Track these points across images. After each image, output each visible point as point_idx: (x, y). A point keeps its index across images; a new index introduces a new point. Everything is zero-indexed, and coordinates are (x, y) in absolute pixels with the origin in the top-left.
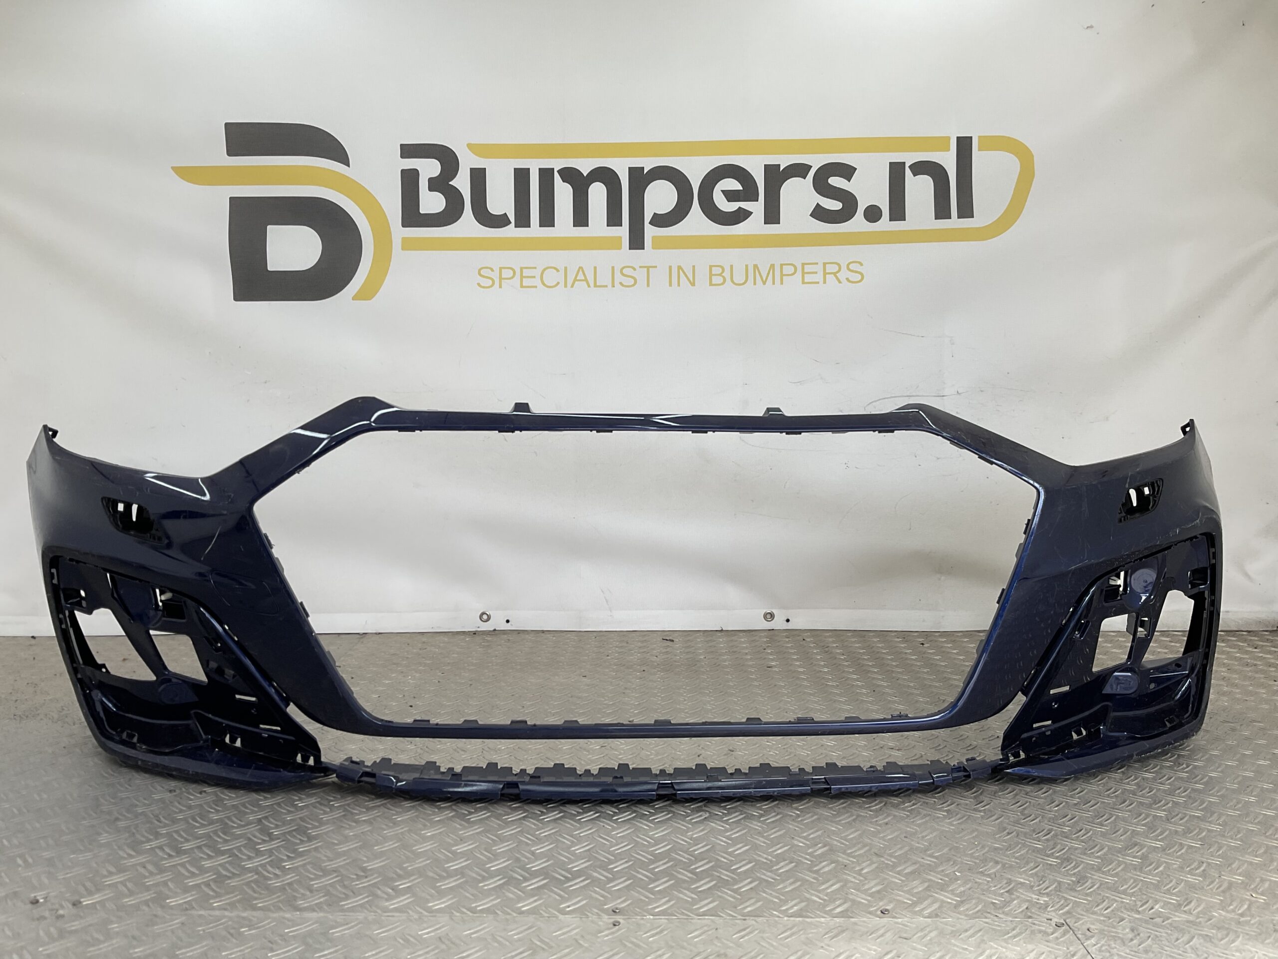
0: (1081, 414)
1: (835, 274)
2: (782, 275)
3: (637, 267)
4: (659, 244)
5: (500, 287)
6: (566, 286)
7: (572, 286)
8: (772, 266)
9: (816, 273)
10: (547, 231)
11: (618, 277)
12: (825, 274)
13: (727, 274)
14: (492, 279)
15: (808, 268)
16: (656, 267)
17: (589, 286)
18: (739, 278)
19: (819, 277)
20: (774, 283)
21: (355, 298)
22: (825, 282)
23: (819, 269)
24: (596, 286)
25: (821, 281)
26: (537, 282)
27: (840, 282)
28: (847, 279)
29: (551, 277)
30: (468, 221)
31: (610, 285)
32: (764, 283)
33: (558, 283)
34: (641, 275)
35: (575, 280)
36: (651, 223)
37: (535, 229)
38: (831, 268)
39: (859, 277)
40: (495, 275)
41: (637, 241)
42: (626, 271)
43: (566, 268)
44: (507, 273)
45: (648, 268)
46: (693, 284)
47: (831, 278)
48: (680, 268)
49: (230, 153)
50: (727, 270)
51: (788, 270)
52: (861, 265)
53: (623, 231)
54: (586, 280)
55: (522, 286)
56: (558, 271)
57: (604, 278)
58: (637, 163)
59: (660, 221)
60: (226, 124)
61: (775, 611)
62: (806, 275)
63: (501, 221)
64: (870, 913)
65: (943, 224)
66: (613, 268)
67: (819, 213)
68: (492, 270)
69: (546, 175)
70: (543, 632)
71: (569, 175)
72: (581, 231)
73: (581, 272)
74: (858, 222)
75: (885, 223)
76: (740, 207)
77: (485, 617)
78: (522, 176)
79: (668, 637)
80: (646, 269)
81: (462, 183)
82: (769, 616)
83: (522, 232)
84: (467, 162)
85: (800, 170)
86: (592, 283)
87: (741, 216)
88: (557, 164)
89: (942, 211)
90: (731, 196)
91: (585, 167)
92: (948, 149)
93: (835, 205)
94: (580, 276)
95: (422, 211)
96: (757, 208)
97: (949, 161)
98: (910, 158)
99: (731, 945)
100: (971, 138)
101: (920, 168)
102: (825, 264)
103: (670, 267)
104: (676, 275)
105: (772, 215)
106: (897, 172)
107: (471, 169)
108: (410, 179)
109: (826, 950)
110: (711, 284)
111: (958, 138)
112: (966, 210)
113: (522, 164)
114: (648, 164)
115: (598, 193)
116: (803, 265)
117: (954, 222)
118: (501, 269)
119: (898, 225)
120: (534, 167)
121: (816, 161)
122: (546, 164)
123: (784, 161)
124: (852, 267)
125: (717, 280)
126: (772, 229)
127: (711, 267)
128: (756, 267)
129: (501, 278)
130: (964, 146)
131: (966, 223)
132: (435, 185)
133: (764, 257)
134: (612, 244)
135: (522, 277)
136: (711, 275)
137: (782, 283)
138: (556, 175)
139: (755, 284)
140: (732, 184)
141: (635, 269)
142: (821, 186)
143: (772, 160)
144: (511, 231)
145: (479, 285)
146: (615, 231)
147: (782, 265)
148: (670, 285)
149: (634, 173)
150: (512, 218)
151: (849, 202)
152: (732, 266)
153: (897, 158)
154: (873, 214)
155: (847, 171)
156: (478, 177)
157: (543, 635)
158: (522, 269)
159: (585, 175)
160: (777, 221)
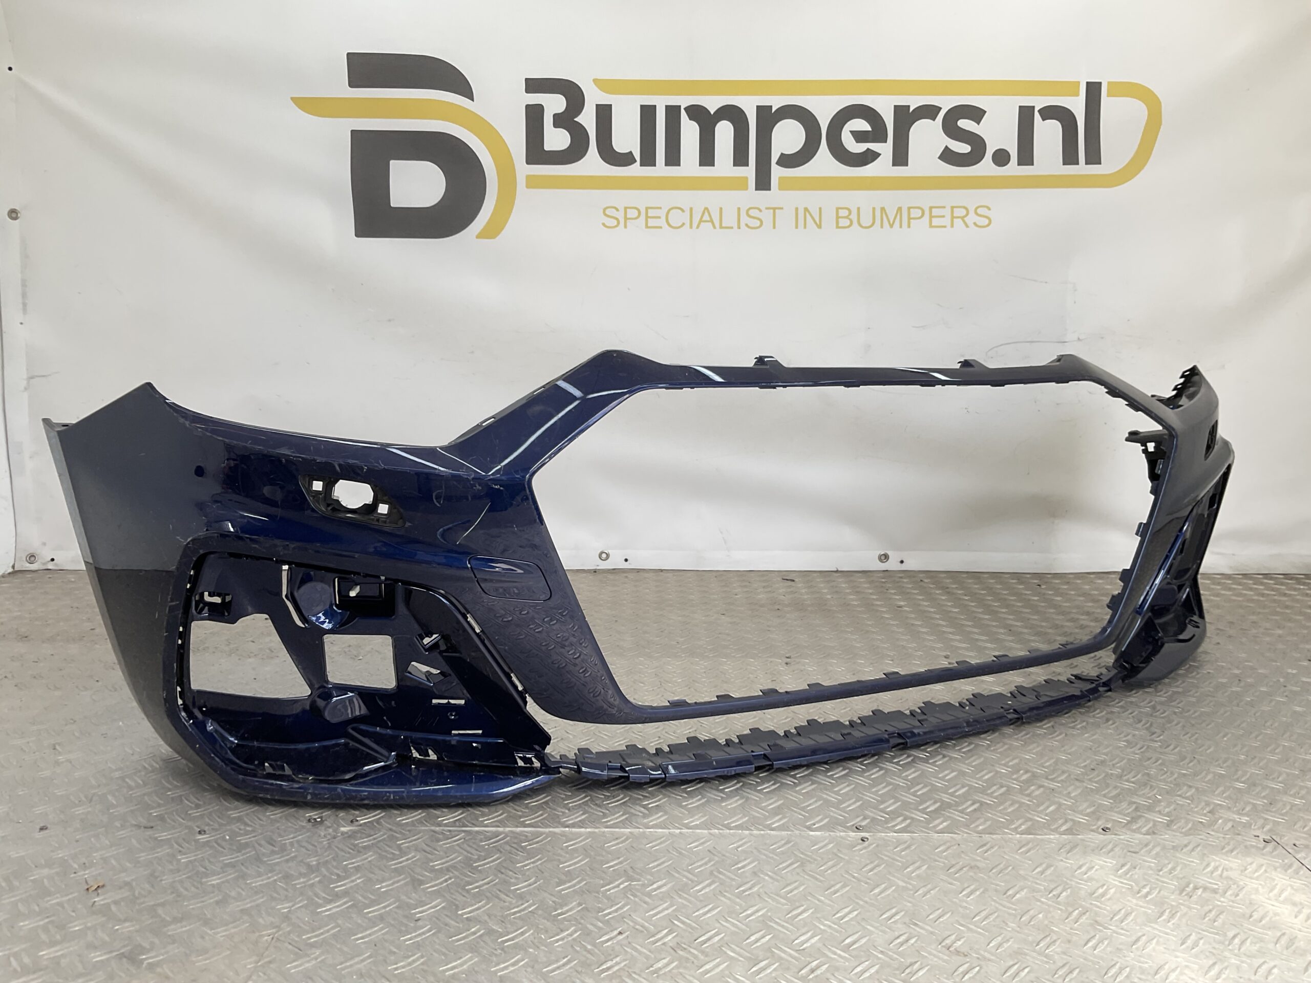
1: (962, 218)
2: (909, 219)
3: (763, 209)
4: (786, 184)
5: (625, 227)
6: (691, 227)
7: (698, 227)
8: (900, 209)
9: (943, 216)
10: (673, 171)
11: (744, 219)
12: (953, 217)
13: (854, 217)
14: (617, 219)
15: (935, 212)
16: (782, 208)
17: (715, 227)
18: (866, 220)
19: (946, 221)
20: (901, 227)
21: (478, 237)
22: (952, 226)
23: (947, 212)
24: (721, 227)
25: (949, 224)
26: (662, 222)
27: (967, 226)
28: (975, 224)
29: (676, 218)
30: (592, 158)
31: (736, 226)
32: (891, 226)
33: (684, 224)
34: (767, 216)
35: (701, 221)
36: (778, 163)
37: (660, 168)
38: (960, 212)
39: (986, 222)
40: (620, 215)
41: (763, 182)
42: (752, 213)
43: (691, 209)
44: (632, 213)
45: (774, 209)
46: (819, 227)
47: (958, 222)
48: (806, 210)
49: (352, 84)
50: (854, 212)
51: (916, 213)
52: (989, 209)
53: (749, 172)
54: (712, 221)
55: (647, 227)
56: (683, 211)
57: (730, 219)
58: (765, 101)
59: (787, 161)
60: (348, 54)
61: (889, 553)
62: (933, 219)
63: (626, 160)
64: (1093, 831)
65: (1071, 169)
66: (739, 209)
67: (948, 156)
68: (617, 210)
69: (673, 112)
70: (662, 571)
71: (696, 112)
72: (707, 171)
73: (706, 214)
74: (986, 166)
75: (1013, 168)
76: (868, 149)
77: (604, 556)
78: (648, 113)
79: (788, 577)
80: (772, 211)
81: (587, 119)
82: (884, 558)
83: (648, 171)
84: (593, 97)
85: (929, 112)
86: (717, 224)
87: (869, 157)
88: (684, 101)
89: (1070, 157)
90: (860, 136)
91: (713, 104)
92: (1077, 94)
93: (963, 148)
94: (706, 217)
95: (546, 148)
96: (885, 149)
97: (1077, 106)
98: (1039, 103)
100: (1100, 83)
101: (1049, 113)
102: (952, 208)
103: (797, 209)
104: (803, 217)
105: (900, 157)
106: (1026, 114)
107: (597, 105)
108: (534, 114)
110: (838, 227)
111: (1087, 83)
112: (1094, 157)
113: (648, 100)
114: (776, 102)
115: (724, 132)
116: (931, 208)
117: (1082, 168)
118: (626, 208)
119: (1026, 170)
120: (661, 103)
121: (946, 103)
122: (673, 101)
123: (914, 102)
124: (980, 211)
125: (844, 222)
126: (900, 171)
127: (838, 209)
128: (883, 209)
129: (626, 219)
130: (1093, 90)
131: (1093, 169)
132: (560, 121)
133: (891, 199)
134: (738, 184)
135: (647, 217)
136: (838, 217)
137: (909, 226)
138: (683, 112)
139: (882, 227)
140: (861, 125)
141: (760, 211)
142: (951, 129)
143: (902, 101)
144: (636, 170)
146: (741, 171)
147: (909, 208)
149: (763, 111)
150: (637, 156)
151: (978, 144)
152: (859, 209)
153: (1027, 101)
154: (1001, 158)
155: (977, 114)
156: (604, 113)
158: (647, 209)
159: (712, 113)
160: (906, 164)
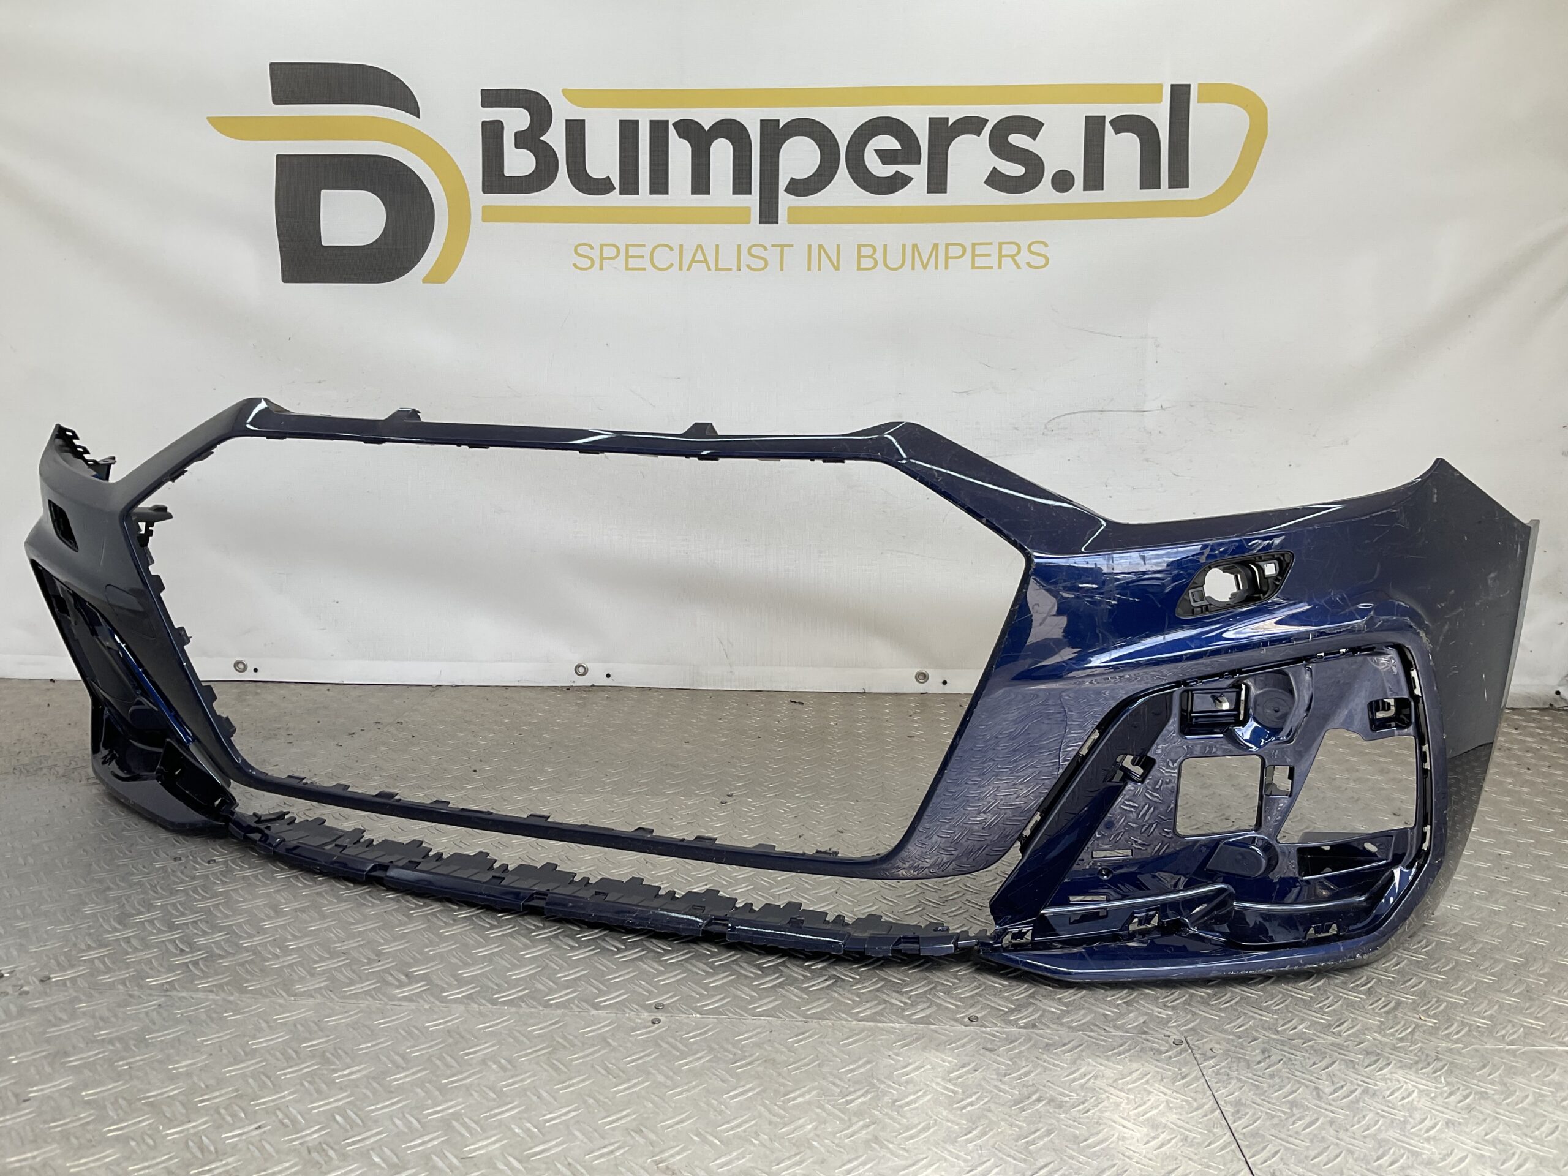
0: (1314, 436)
1: (1013, 257)
2: (947, 258)
3: (768, 246)
4: (796, 217)
5: (601, 269)
6: (681, 269)
7: (689, 269)
8: (936, 246)
9: (989, 255)
10: (659, 200)
11: (745, 257)
12: (1001, 256)
13: (879, 256)
14: (591, 259)
15: (979, 250)
16: (792, 246)
17: (709, 269)
18: (894, 260)
19: (993, 261)
20: (936, 268)
21: (425, 281)
22: (1000, 267)
23: (994, 250)
24: (717, 269)
25: (996, 266)
26: (646, 263)
27: (1018, 267)
28: (1028, 264)
29: (663, 257)
30: (562, 186)
31: (735, 267)
32: (925, 268)
33: (672, 265)
34: (773, 255)
35: (693, 261)
36: (786, 190)
37: (644, 197)
38: (1011, 250)
39: (1043, 261)
40: (595, 254)
41: (769, 213)
42: (755, 251)
43: (681, 246)
44: (609, 252)
45: (782, 246)
46: (837, 268)
47: (1007, 262)
48: (821, 247)
49: (277, 100)
50: (880, 250)
51: (955, 251)
52: (1046, 245)
53: (752, 201)
54: (706, 261)
55: (627, 268)
56: (672, 249)
57: (728, 259)
58: (770, 114)
59: (798, 188)
60: (272, 65)
61: (930, 672)
62: (976, 258)
63: (602, 187)
64: (956, 1020)
65: (1150, 194)
66: (739, 246)
67: (996, 180)
68: (592, 248)
69: (659, 129)
70: (650, 689)
71: (687, 129)
72: (700, 200)
73: (699, 251)
74: (1044, 193)
75: (1077, 193)
76: (897, 172)
77: (581, 670)
78: (629, 130)
79: (797, 699)
80: (779, 248)
81: (556, 138)
82: (922, 677)
83: (629, 200)
84: (562, 112)
85: (973, 125)
86: (712, 265)
87: (898, 182)
88: (672, 115)
89: (1149, 179)
90: (886, 157)
91: (707, 119)
92: (1159, 100)
93: (1016, 170)
94: (699, 257)
95: (507, 173)
96: (918, 172)
97: (1160, 116)
98: (1111, 111)
99: (784, 1050)
100: (1189, 86)
101: (1123, 124)
102: (1001, 244)
103: (810, 246)
104: (817, 255)
105: (937, 182)
106: (1094, 128)
107: (567, 121)
108: (492, 133)
109: (892, 1059)
110: (859, 269)
111: (1172, 86)
112: (1180, 178)
113: (629, 115)
114: (784, 115)
115: (722, 152)
116: (974, 245)
117: (1165, 193)
118: (602, 246)
119: (1094, 196)
120: (644, 118)
121: (993, 114)
122: (659, 115)
123: (954, 113)
124: (1034, 248)
125: (866, 263)
126: (937, 199)
127: (859, 247)
128: (915, 246)
129: (602, 258)
130: (1180, 96)
131: (1179, 194)
132: (523, 140)
133: (925, 234)
134: (738, 216)
135: (628, 257)
136: (860, 256)
137: (946, 268)
138: (671, 129)
139: (913, 268)
140: (888, 142)
141: (765, 248)
142: (1000, 146)
143: (939, 112)
144: (614, 199)
145: (575, 265)
146: (742, 200)
147: (947, 245)
148: (809, 269)
149: (768, 126)
150: (616, 182)
151: (1034, 165)
152: (885, 246)
153: (1095, 110)
154: (1063, 181)
155: (1032, 127)
156: (576, 131)
157: (649, 692)
158: (627, 246)
159: (707, 129)
160: (944, 190)
